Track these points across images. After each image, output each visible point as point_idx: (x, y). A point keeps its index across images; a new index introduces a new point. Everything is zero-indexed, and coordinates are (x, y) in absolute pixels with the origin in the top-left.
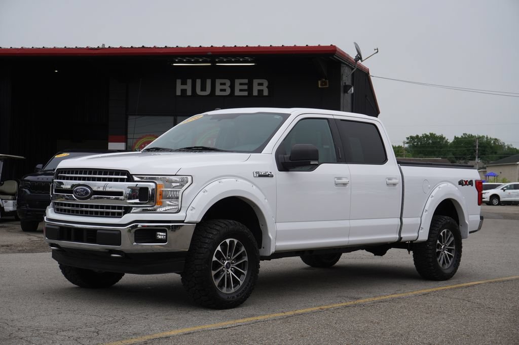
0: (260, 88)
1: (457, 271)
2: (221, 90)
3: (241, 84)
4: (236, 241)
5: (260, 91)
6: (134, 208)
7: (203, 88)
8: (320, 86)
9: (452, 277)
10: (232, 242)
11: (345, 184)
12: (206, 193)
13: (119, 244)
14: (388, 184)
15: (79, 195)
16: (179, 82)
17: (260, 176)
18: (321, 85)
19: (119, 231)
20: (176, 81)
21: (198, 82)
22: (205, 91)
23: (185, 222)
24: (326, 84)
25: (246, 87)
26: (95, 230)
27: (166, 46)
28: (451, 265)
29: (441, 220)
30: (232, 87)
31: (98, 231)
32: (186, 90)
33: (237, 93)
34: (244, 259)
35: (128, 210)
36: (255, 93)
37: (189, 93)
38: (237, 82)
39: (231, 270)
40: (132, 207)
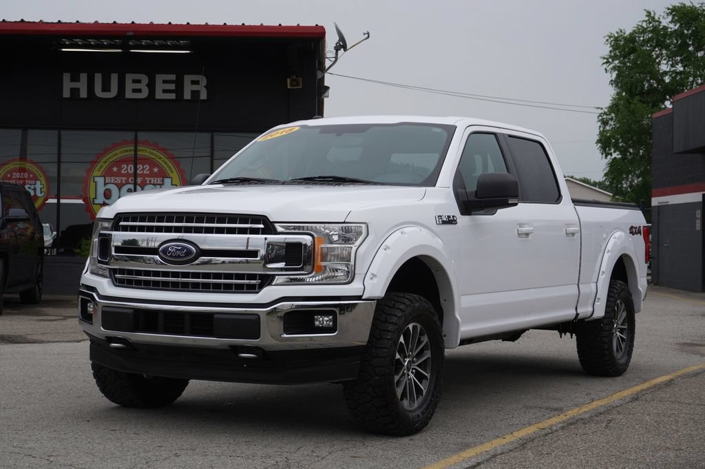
0: (195, 88)
1: (631, 360)
2: (135, 91)
3: (165, 82)
4: (419, 326)
5: (195, 94)
6: (277, 277)
7: (106, 88)
8: (289, 87)
9: (626, 370)
10: (414, 328)
11: (527, 234)
12: (388, 252)
13: (257, 336)
14: (567, 234)
15: (171, 256)
16: (66, 77)
17: (444, 222)
18: (291, 84)
19: (257, 315)
20: (62, 75)
21: (98, 78)
22: (109, 91)
23: (363, 298)
24: (298, 84)
25: (172, 87)
26: (211, 314)
27: (59, 21)
28: (624, 352)
29: (615, 287)
30: (151, 86)
31: (216, 316)
32: (78, 90)
33: (159, 95)
34: (427, 354)
35: (266, 280)
36: (187, 96)
37: (84, 94)
38: (159, 78)
39: (412, 373)
40: (274, 276)
